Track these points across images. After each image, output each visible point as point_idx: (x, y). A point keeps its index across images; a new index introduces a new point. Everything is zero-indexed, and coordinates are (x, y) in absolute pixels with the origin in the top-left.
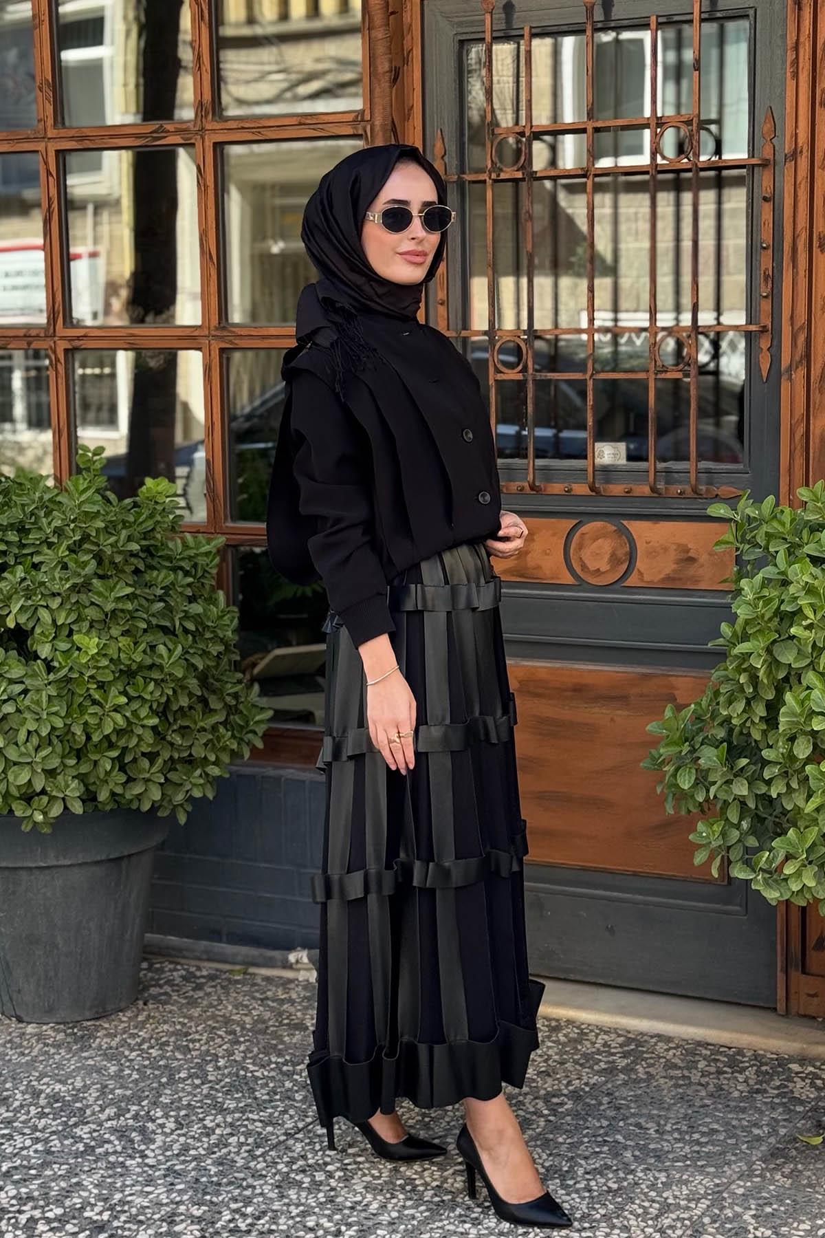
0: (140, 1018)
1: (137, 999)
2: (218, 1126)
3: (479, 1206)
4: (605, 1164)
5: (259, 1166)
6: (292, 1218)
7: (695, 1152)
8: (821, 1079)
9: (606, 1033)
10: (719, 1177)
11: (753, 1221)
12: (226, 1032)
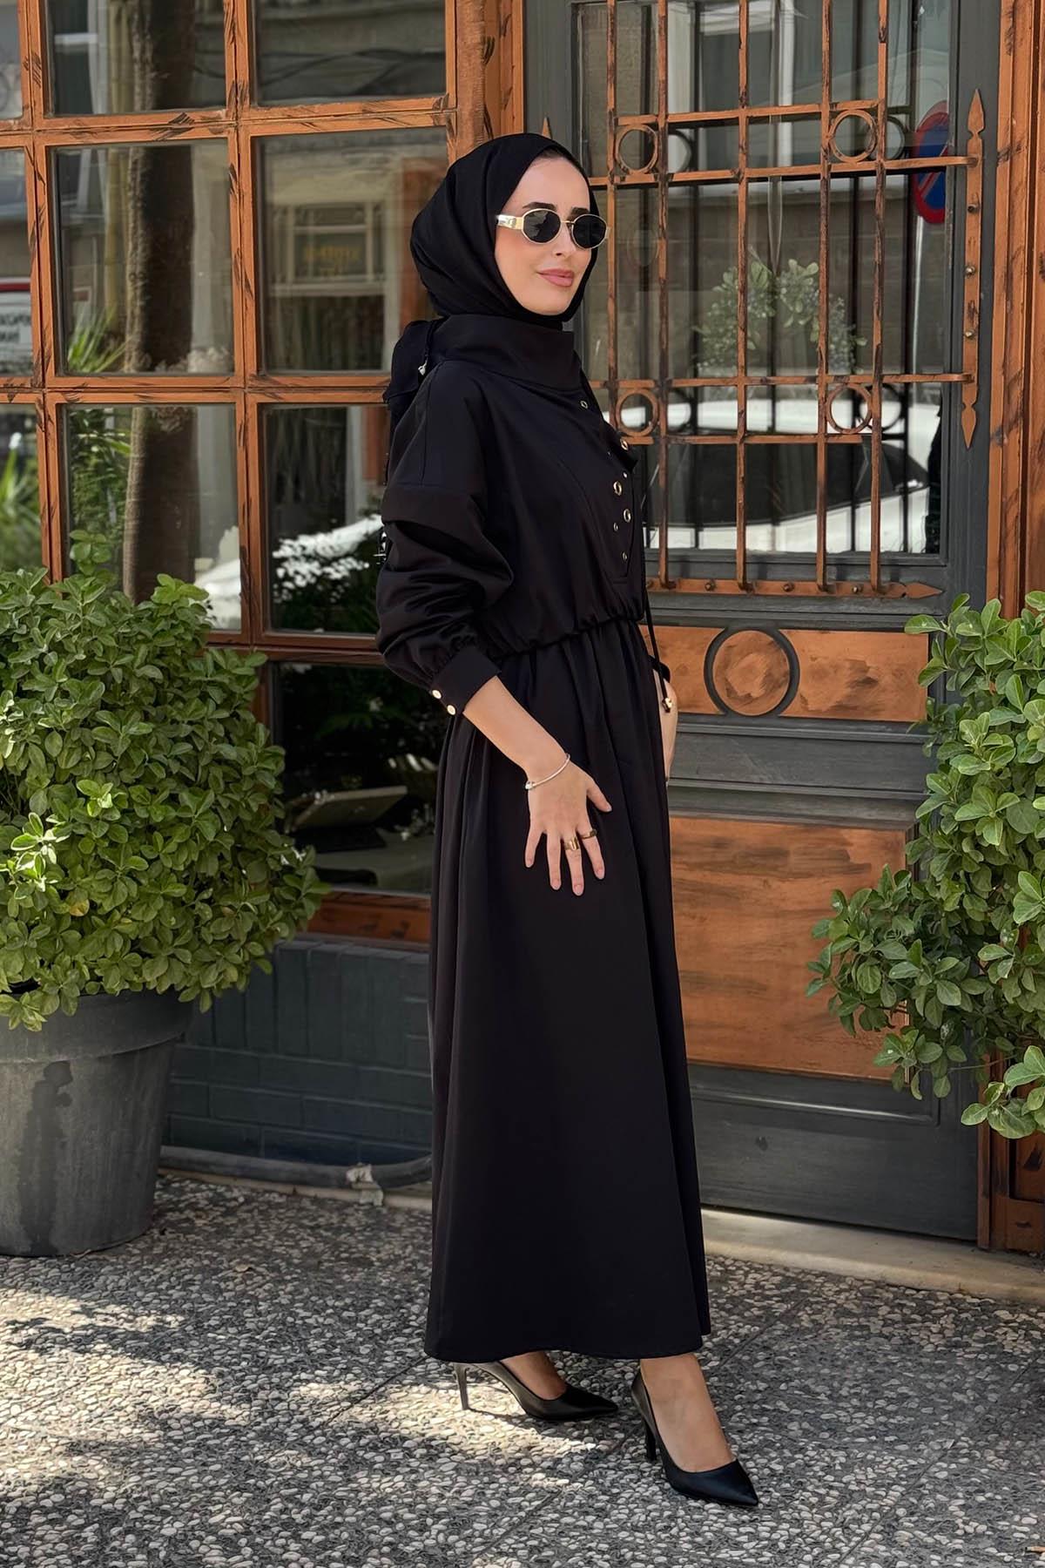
0: (157, 1251)
1: (151, 1227)
2: (262, 1388)
3: (604, 1494)
4: (765, 1440)
5: (315, 1441)
6: (363, 1507)
7: (881, 1424)
8: (1038, 1329)
9: (757, 1270)
10: (914, 1457)
11: (962, 1513)
12: (267, 1268)
